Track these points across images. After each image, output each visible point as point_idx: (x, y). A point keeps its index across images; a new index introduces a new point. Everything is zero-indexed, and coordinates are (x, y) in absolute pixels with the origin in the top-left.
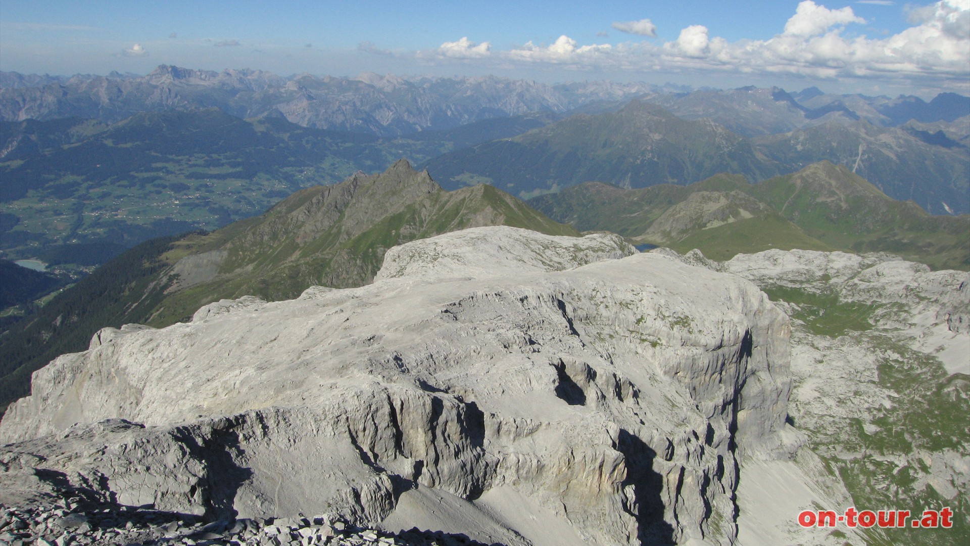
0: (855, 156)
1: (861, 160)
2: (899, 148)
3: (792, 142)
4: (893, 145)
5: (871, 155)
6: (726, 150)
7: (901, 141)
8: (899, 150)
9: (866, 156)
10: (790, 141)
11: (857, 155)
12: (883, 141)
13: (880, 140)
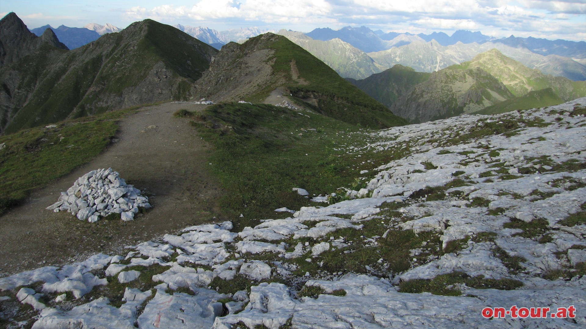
0: (435, 64)
1: (439, 66)
2: (459, 58)
3: (392, 56)
4: (456, 56)
5: (445, 63)
6: (354, 60)
7: (460, 53)
8: (460, 60)
9: (442, 64)
10: (391, 55)
11: (437, 63)
12: (449, 54)
13: (447, 53)
